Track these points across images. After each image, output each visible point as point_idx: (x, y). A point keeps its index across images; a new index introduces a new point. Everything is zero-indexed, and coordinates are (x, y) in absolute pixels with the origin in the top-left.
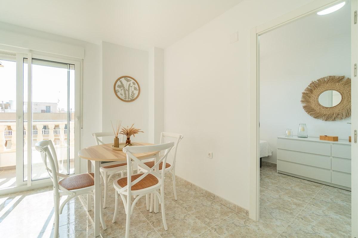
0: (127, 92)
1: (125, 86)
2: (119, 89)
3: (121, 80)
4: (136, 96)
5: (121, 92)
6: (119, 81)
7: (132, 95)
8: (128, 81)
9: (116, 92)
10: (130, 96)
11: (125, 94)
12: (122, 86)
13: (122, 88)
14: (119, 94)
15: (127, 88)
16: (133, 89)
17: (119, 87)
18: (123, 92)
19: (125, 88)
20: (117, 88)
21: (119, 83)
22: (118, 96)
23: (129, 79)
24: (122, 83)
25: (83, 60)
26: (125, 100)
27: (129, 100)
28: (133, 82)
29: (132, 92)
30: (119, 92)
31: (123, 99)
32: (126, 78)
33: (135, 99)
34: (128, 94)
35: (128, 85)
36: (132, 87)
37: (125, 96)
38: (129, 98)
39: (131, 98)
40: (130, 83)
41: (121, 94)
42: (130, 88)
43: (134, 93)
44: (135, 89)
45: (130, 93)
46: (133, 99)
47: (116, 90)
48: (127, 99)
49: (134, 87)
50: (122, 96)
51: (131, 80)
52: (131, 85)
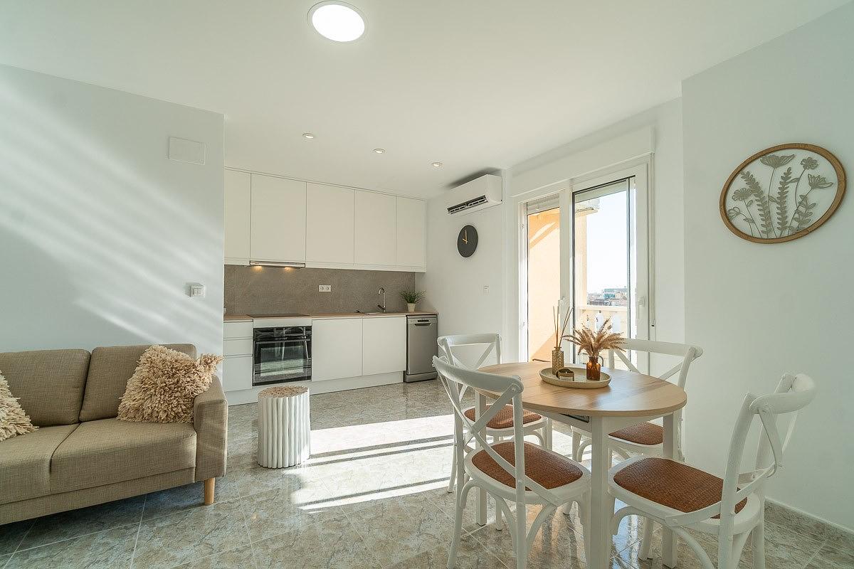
0: (774, 208)
1: (764, 185)
2: (741, 204)
3: (746, 170)
4: (818, 213)
5: (748, 212)
6: (740, 176)
7: (797, 211)
8: (777, 163)
9: (726, 216)
10: (789, 219)
11: (766, 216)
12: (754, 187)
13: (752, 197)
14: (739, 222)
15: (775, 192)
16: (804, 187)
17: (741, 195)
18: (755, 211)
19: (766, 194)
20: (731, 204)
21: (740, 183)
22: (736, 229)
23: (783, 157)
24: (750, 180)
25: (653, 155)
26: (765, 236)
27: (786, 233)
28: (803, 160)
29: (799, 200)
30: (738, 214)
31: (757, 235)
32: (768, 156)
33: (816, 226)
34: (779, 211)
35: (781, 180)
36: (798, 180)
37: (764, 223)
38: (783, 229)
39: (795, 224)
40: (789, 169)
41: (746, 220)
42: (792, 187)
43: (812, 200)
44: (817, 183)
45: (791, 207)
46: (806, 226)
47: (728, 208)
48: (776, 233)
49: (810, 177)
50: (752, 225)
51: (793, 156)
52: (793, 176)
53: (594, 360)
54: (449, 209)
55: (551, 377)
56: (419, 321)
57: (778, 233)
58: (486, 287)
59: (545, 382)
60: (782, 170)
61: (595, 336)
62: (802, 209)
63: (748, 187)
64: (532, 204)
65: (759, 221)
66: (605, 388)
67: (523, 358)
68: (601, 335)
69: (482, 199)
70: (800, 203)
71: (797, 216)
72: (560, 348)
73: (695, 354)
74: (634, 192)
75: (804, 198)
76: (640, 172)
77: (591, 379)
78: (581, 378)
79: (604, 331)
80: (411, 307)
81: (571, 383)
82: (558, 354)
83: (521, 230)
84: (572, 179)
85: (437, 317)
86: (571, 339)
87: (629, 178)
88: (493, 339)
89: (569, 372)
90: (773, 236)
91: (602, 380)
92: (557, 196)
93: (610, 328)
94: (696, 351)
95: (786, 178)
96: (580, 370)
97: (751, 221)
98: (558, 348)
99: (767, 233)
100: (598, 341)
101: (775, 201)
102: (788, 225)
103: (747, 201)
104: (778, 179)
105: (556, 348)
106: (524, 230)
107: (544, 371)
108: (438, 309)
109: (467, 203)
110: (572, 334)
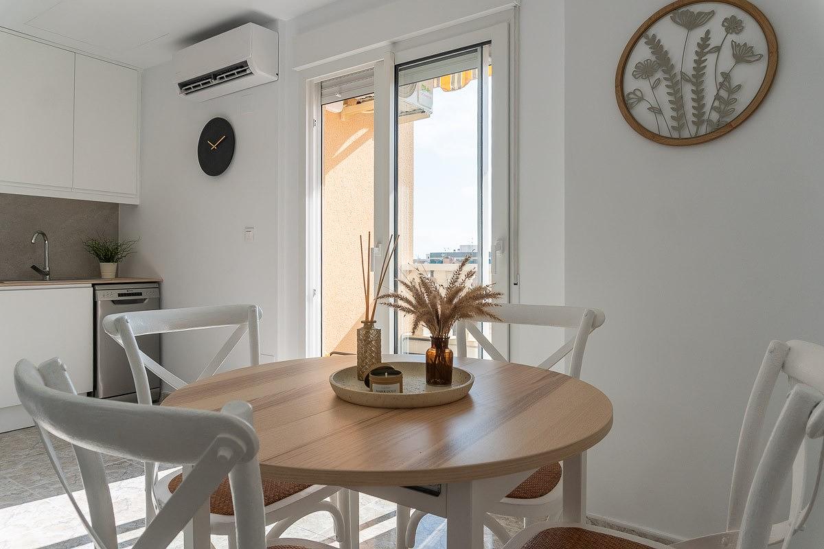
0: (688, 91)
1: (675, 55)
2: (644, 85)
3: (651, 32)
4: (744, 99)
5: (653, 97)
6: (643, 41)
7: (717, 97)
8: (691, 23)
9: (625, 103)
10: (707, 108)
11: (678, 104)
12: (662, 58)
13: (659, 75)
14: (641, 112)
15: (689, 67)
16: (726, 60)
17: (645, 71)
18: (663, 95)
19: (677, 70)
20: (631, 84)
21: (643, 53)
22: (638, 124)
23: (700, 14)
24: (656, 46)
25: (517, 8)
26: (676, 135)
27: (703, 130)
28: (726, 19)
29: (720, 79)
30: (641, 99)
31: (665, 133)
32: (680, 11)
33: (742, 118)
34: (694, 96)
35: (697, 49)
36: (718, 49)
37: (674, 114)
38: (698, 124)
39: (715, 116)
40: (708, 32)
41: (651, 109)
42: (711, 59)
43: (736, 81)
44: (743, 55)
45: (710, 90)
46: (728, 120)
47: (626, 93)
48: (690, 131)
49: (735, 45)
50: (660, 117)
51: (713, 13)
52: (714, 42)
53: (440, 343)
54: (182, 85)
55: (355, 387)
56: (120, 295)
57: (693, 129)
58: (248, 229)
59: (343, 400)
60: (699, 33)
61: (443, 293)
62: (723, 93)
63: (653, 58)
64: (332, 86)
65: (668, 111)
66: (462, 402)
67: (312, 352)
68: (454, 292)
69: (241, 69)
70: (721, 85)
71: (717, 104)
72: (373, 322)
73: (594, 322)
74: (488, 70)
75: (726, 76)
76: (498, 35)
77: (435, 384)
78: (415, 385)
79: (460, 280)
80: (108, 270)
81: (395, 397)
82: (368, 336)
83: (310, 131)
84: (394, 43)
85: (159, 288)
86: (392, 300)
87: (482, 44)
88: (245, 316)
89: (390, 373)
90: (686, 134)
91: (455, 386)
92: (369, 74)
93: (470, 275)
94: (595, 316)
95: (704, 44)
96: (413, 366)
97: (656, 111)
98: (369, 324)
99: (678, 129)
100: (450, 300)
101: (689, 81)
102: (706, 117)
103: (653, 80)
104: (693, 48)
105: (366, 323)
106: (316, 130)
107: (342, 375)
108: (164, 273)
109: (214, 75)
110: (391, 290)
